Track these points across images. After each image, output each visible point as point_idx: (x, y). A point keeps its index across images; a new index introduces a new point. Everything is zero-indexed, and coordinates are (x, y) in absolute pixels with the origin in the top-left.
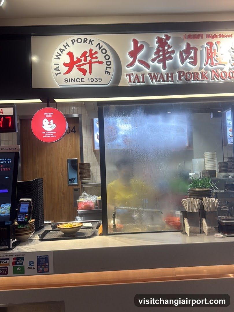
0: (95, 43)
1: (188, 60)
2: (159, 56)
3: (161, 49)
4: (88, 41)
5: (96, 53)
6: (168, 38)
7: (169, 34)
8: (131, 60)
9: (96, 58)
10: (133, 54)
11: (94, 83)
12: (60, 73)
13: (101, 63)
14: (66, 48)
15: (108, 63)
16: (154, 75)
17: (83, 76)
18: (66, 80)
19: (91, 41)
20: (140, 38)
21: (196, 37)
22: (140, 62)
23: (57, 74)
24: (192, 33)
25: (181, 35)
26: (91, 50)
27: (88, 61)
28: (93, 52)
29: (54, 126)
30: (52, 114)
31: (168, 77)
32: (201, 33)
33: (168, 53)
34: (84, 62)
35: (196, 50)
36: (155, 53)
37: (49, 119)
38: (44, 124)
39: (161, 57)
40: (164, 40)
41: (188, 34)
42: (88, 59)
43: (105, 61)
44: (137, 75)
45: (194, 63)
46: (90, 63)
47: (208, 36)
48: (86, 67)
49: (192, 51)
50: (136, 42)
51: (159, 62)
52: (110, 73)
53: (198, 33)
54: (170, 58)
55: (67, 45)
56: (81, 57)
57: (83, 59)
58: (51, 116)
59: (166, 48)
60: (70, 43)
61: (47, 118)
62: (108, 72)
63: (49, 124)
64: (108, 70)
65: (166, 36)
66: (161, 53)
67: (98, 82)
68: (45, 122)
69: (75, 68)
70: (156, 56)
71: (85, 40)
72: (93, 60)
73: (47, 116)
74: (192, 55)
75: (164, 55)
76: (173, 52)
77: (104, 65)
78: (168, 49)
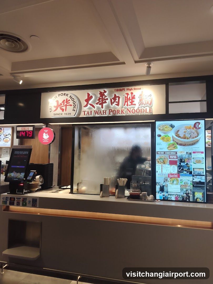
0: (69, 96)
1: (115, 103)
2: (100, 102)
3: (101, 98)
4: (66, 95)
5: (69, 100)
6: (105, 92)
7: (106, 90)
8: (86, 103)
9: (69, 103)
10: (87, 101)
11: (67, 115)
12: (52, 111)
13: (71, 105)
14: (56, 99)
15: (75, 106)
16: (97, 111)
17: (62, 112)
18: (54, 114)
19: (67, 95)
20: (91, 92)
21: (121, 90)
22: (91, 105)
23: (50, 111)
24: (119, 88)
25: (113, 89)
26: (67, 99)
27: (65, 105)
28: (68, 100)
29: (48, 136)
30: (48, 130)
31: (103, 112)
32: (123, 88)
33: (104, 99)
34: (63, 105)
35: (119, 98)
36: (98, 100)
37: (46, 133)
38: (44, 135)
39: (101, 102)
40: (103, 93)
41: (116, 89)
42: (65, 103)
43: (73, 104)
44: (88, 112)
45: (118, 105)
46: (66, 105)
47: (128, 89)
48: (64, 108)
49: (117, 98)
50: (88, 94)
51: (100, 104)
52: (75, 110)
53: (122, 88)
54: (106, 102)
55: (56, 97)
56: (62, 103)
57: (63, 104)
58: (47, 132)
59: (104, 97)
60: (58, 96)
61: (45, 133)
62: (74, 110)
63: (46, 136)
64: (74, 109)
65: (104, 91)
66: (101, 100)
67: (69, 115)
68: (44, 134)
69: (59, 108)
70: (99, 101)
71: (65, 94)
72: (67, 104)
73: (45, 132)
74: (117, 101)
75: (102, 101)
76: (107, 99)
77: (73, 107)
78: (104, 98)
